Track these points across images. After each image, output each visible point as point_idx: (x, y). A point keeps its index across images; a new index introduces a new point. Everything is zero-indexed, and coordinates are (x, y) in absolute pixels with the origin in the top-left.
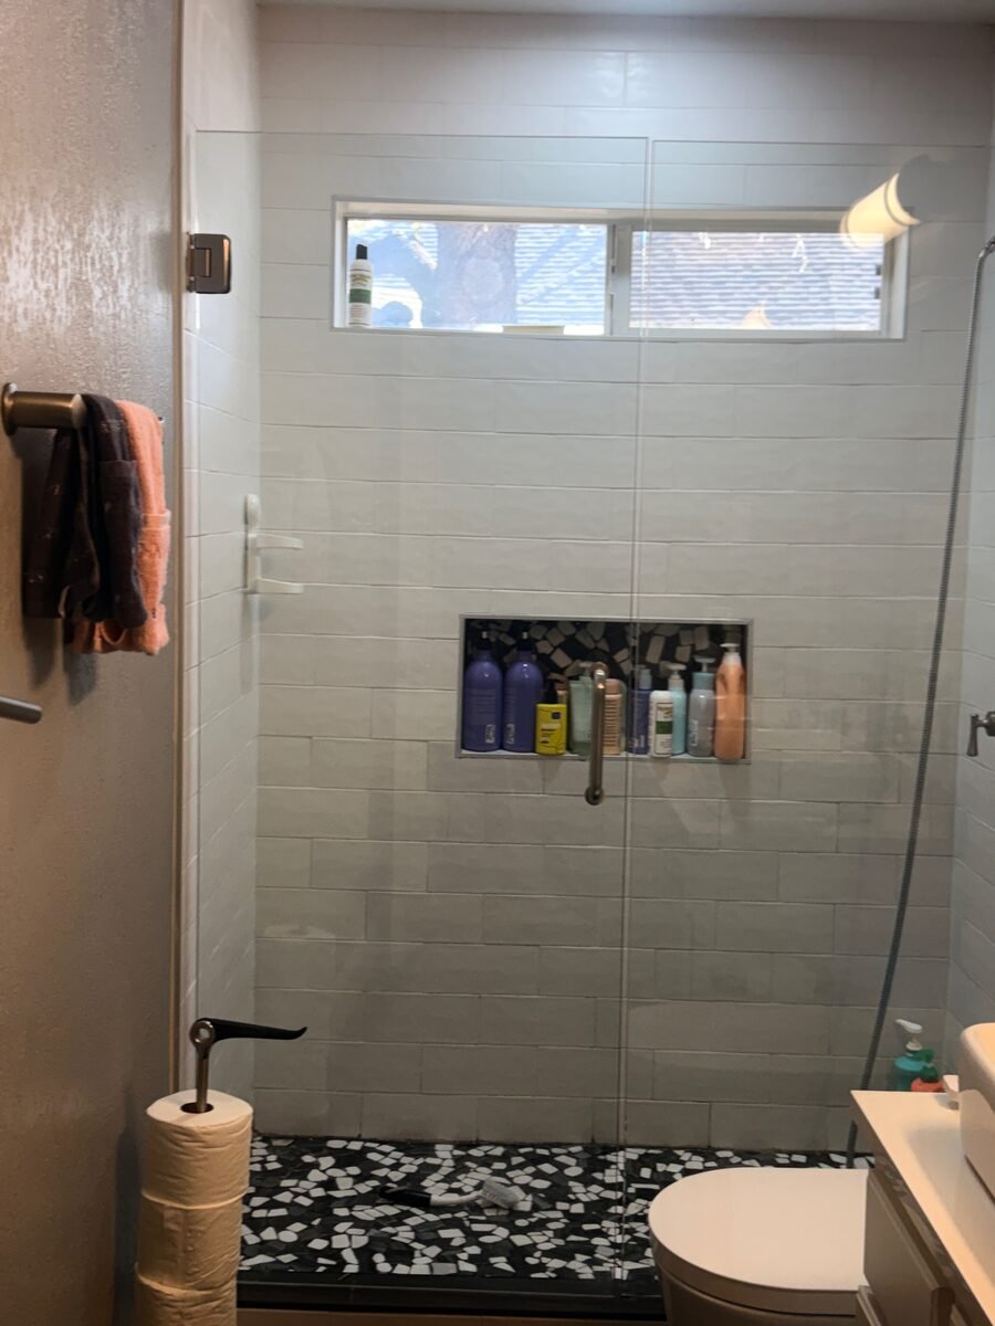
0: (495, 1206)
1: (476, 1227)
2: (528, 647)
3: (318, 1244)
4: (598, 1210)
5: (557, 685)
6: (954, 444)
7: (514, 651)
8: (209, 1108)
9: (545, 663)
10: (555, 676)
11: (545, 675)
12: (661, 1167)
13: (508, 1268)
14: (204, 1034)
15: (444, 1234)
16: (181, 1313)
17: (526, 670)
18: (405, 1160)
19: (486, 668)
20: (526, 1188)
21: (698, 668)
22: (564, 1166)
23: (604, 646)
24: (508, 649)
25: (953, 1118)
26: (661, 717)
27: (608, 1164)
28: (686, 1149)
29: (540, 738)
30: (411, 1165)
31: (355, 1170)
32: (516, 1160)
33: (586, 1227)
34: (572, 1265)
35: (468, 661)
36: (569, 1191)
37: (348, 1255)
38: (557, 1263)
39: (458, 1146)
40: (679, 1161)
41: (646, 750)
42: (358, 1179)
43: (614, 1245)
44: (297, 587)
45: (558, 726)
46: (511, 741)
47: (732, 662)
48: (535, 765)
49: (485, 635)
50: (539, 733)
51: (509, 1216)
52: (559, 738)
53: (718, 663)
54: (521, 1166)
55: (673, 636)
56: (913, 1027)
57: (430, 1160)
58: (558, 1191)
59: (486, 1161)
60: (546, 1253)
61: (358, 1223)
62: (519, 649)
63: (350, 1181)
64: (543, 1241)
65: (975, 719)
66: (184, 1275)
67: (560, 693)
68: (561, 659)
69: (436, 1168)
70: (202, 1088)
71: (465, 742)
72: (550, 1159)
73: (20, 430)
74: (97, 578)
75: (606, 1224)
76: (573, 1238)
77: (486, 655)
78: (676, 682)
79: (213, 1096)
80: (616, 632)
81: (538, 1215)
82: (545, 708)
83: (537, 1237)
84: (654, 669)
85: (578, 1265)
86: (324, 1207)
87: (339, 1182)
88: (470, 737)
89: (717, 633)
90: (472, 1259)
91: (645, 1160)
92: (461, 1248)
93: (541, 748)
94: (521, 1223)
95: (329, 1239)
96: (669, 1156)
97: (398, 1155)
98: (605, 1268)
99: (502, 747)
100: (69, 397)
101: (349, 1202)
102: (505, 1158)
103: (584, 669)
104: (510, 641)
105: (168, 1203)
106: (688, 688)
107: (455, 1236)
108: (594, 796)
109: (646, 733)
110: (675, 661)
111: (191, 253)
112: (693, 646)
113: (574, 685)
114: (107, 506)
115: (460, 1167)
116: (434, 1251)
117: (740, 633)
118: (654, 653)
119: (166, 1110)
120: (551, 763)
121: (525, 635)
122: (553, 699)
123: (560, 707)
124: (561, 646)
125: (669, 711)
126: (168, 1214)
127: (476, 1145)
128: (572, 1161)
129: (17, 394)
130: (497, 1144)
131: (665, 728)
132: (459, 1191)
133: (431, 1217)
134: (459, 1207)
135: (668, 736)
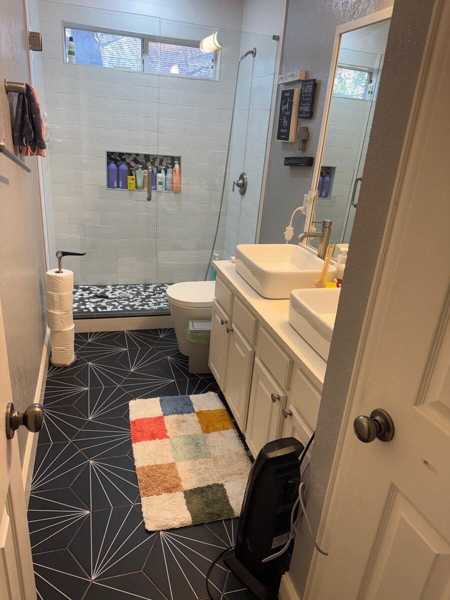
0: (124, 297)
1: (120, 302)
2: (124, 160)
3: (83, 307)
4: (148, 297)
5: (132, 171)
6: (232, 111)
7: (120, 161)
8: (62, 272)
9: (128, 165)
10: (131, 169)
11: (129, 168)
12: (161, 288)
13: (130, 309)
14: (60, 255)
15: (113, 303)
16: (61, 318)
17: (124, 167)
18: (100, 289)
19: (113, 165)
20: (131, 293)
21: (168, 168)
22: (139, 289)
23: (144, 161)
24: (118, 161)
25: (234, 265)
26: (160, 181)
27: (149, 288)
28: (167, 284)
29: (129, 185)
30: (102, 290)
31: (88, 292)
32: (127, 288)
33: (146, 300)
34: (144, 307)
35: (108, 164)
36: (141, 293)
37: (91, 309)
38: (141, 307)
39: (113, 286)
40: (165, 286)
41: (156, 189)
42: (89, 294)
43: (153, 303)
44: (60, 141)
45: (133, 182)
46: (121, 186)
47: (177, 166)
48: (128, 192)
49: (112, 156)
50: (128, 184)
51: (128, 299)
52: (133, 186)
53: (173, 167)
54: (129, 289)
55: (162, 159)
56: (217, 255)
57: (106, 289)
58: (139, 293)
59: (120, 289)
60: (138, 306)
61: (91, 302)
62: (122, 161)
63: (87, 294)
64: (137, 303)
65: (234, 182)
66: (61, 309)
67: (133, 173)
68: (133, 164)
69: (108, 291)
70: (60, 267)
71: (109, 186)
72: (136, 287)
73: (9, 92)
74: (33, 136)
75: (151, 299)
76: (143, 302)
77: (113, 162)
78: (163, 171)
79: (63, 270)
80: (147, 157)
81: (134, 299)
82: (130, 177)
83: (135, 303)
84: (157, 168)
85: (146, 307)
86: (82, 299)
87: (84, 294)
88: (110, 185)
89: (173, 158)
90: (121, 308)
91: (157, 287)
92: (118, 306)
93: (129, 188)
94: (131, 300)
95: (85, 306)
96: (163, 285)
97: (98, 288)
98: (152, 307)
99: (118, 187)
100: (23, 84)
101: (88, 298)
102: (125, 288)
103: (139, 167)
104: (119, 159)
105: (55, 294)
106: (166, 173)
107: (117, 304)
108: (149, 199)
109: (156, 185)
110: (163, 166)
111: (29, 37)
112: (167, 162)
113: (136, 171)
114: (34, 116)
115: (114, 290)
116: (112, 307)
117: (179, 158)
118: (157, 163)
119: (51, 272)
120: (132, 192)
121: (123, 157)
122: (131, 175)
123: (133, 177)
124: (133, 160)
125: (162, 179)
126: (55, 296)
127: (117, 285)
128: (141, 288)
129: (8, 82)
130: (122, 285)
131: (161, 183)
132: (115, 295)
133: (109, 300)
134: (116, 298)
135: (161, 186)
